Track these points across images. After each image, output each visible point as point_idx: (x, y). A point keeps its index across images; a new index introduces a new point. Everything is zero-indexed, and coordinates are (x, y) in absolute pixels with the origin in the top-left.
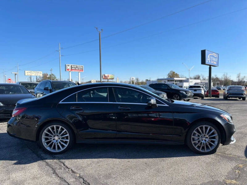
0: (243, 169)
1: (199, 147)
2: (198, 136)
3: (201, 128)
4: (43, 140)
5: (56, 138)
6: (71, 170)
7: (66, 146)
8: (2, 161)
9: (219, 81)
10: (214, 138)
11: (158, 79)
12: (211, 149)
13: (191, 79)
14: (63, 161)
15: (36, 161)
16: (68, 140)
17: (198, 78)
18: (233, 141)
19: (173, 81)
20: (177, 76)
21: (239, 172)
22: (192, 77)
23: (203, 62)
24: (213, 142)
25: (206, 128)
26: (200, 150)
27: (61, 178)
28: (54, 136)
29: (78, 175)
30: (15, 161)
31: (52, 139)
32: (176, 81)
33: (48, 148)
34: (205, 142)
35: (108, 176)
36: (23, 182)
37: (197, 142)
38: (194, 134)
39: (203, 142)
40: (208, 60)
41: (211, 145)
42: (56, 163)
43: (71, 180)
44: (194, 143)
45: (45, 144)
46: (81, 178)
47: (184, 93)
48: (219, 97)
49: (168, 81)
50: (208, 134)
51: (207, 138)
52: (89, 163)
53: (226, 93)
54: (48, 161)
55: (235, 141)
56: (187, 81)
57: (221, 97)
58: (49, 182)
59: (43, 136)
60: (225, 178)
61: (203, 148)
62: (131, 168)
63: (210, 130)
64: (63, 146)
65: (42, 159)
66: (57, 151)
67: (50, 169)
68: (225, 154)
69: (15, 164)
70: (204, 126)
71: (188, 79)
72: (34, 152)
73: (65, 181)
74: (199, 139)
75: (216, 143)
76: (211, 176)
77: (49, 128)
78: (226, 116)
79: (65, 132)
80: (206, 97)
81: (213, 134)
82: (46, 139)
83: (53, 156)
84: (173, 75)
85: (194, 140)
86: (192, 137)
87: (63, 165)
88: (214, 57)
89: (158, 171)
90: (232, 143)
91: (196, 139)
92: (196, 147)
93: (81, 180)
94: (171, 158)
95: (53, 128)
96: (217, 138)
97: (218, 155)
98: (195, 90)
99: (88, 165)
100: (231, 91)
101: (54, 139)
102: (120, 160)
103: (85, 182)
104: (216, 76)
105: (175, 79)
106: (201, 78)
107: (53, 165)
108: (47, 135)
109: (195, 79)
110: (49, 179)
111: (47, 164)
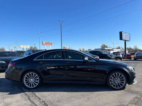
0: (140, 98)
1: (114, 86)
2: (114, 79)
3: (115, 74)
4: (24, 81)
5: (32, 80)
6: (39, 98)
7: (37, 84)
8: (1, 93)
9: (132, 50)
10: (123, 80)
11: (95, 49)
12: (122, 87)
13: (115, 49)
14: (35, 93)
15: (20, 93)
16: (38, 81)
17: (119, 48)
18: (135, 82)
19: (104, 50)
20: (107, 47)
21: (138, 100)
22: (116, 48)
23: (121, 38)
24: (123, 83)
25: (118, 74)
26: (115, 87)
27: (32, 102)
28: (31, 79)
29: (42, 100)
30: (9, 93)
31: (29, 81)
32: (106, 50)
33: (27, 86)
34: (118, 83)
35: (59, 101)
36: (10, 104)
37: (113, 83)
38: (111, 78)
39: (116, 82)
40: (124, 37)
41: (121, 85)
42: (31, 94)
43: (37, 103)
44: (111, 83)
45: (25, 83)
46: (44, 102)
47: (110, 56)
48: (131, 59)
49: (101, 50)
50: (119, 78)
51: (119, 80)
52: (49, 94)
53: (135, 56)
54: (26, 93)
55: (136, 82)
56: (112, 50)
57: (133, 59)
58: (25, 104)
59: (25, 79)
60: (128, 104)
61: (117, 86)
62: (73, 97)
63: (121, 76)
64: (35, 85)
65: (23, 92)
66: (32, 87)
67: (27, 97)
68: (130, 90)
69: (8, 94)
70: (117, 73)
71: (113, 49)
72: (19, 88)
73: (34, 103)
74: (114, 81)
75: (125, 83)
76: (120, 102)
77: (28, 74)
78: (131, 68)
79: (37, 76)
80: (123, 59)
81: (122, 78)
82: (26, 80)
83: (29, 90)
84: (104, 47)
85: (111, 81)
86: (110, 79)
87: (34, 95)
88: (127, 35)
89: (89, 99)
90: (134, 83)
91: (112, 81)
92: (112, 86)
93: (43, 103)
94: (97, 92)
95: (30, 74)
96: (125, 80)
97: (126, 90)
98: (117, 55)
99: (48, 95)
100: (138, 55)
101: (30, 81)
102: (67, 93)
103: (45, 104)
104: (130, 47)
105: (106, 49)
106: (121, 48)
107: (29, 95)
108: (26, 78)
109: (117, 49)
110: (25, 102)
111: (26, 94)
